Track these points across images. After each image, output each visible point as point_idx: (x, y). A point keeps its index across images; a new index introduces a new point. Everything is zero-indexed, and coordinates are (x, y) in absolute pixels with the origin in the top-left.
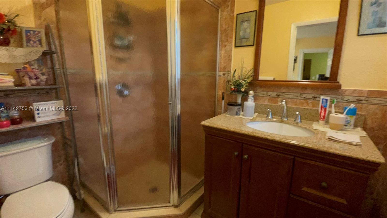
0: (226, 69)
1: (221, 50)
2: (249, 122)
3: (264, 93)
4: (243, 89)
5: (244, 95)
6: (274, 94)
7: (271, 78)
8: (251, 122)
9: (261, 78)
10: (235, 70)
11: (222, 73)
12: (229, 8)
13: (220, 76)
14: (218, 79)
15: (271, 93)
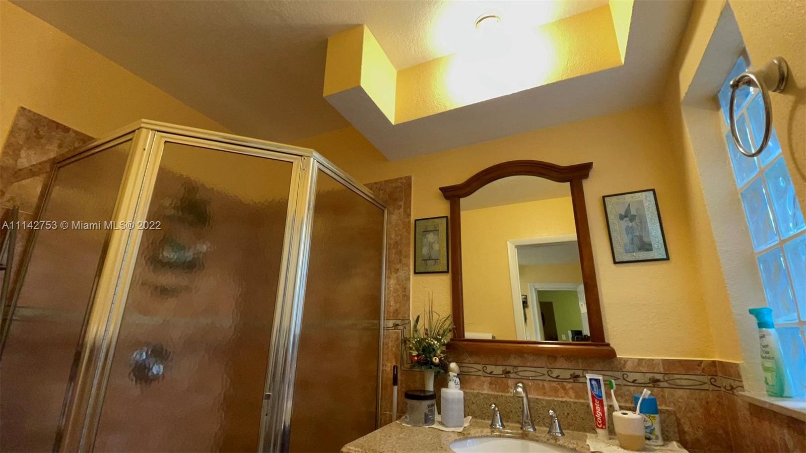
0: (400, 315)
1: (389, 278)
2: (456, 440)
3: (480, 367)
4: (436, 359)
5: (439, 372)
6: (498, 370)
7: (488, 337)
8: (460, 440)
9: (468, 335)
10: (418, 317)
11: (391, 323)
12: (402, 210)
13: (388, 328)
14: (384, 335)
15: (493, 367)
